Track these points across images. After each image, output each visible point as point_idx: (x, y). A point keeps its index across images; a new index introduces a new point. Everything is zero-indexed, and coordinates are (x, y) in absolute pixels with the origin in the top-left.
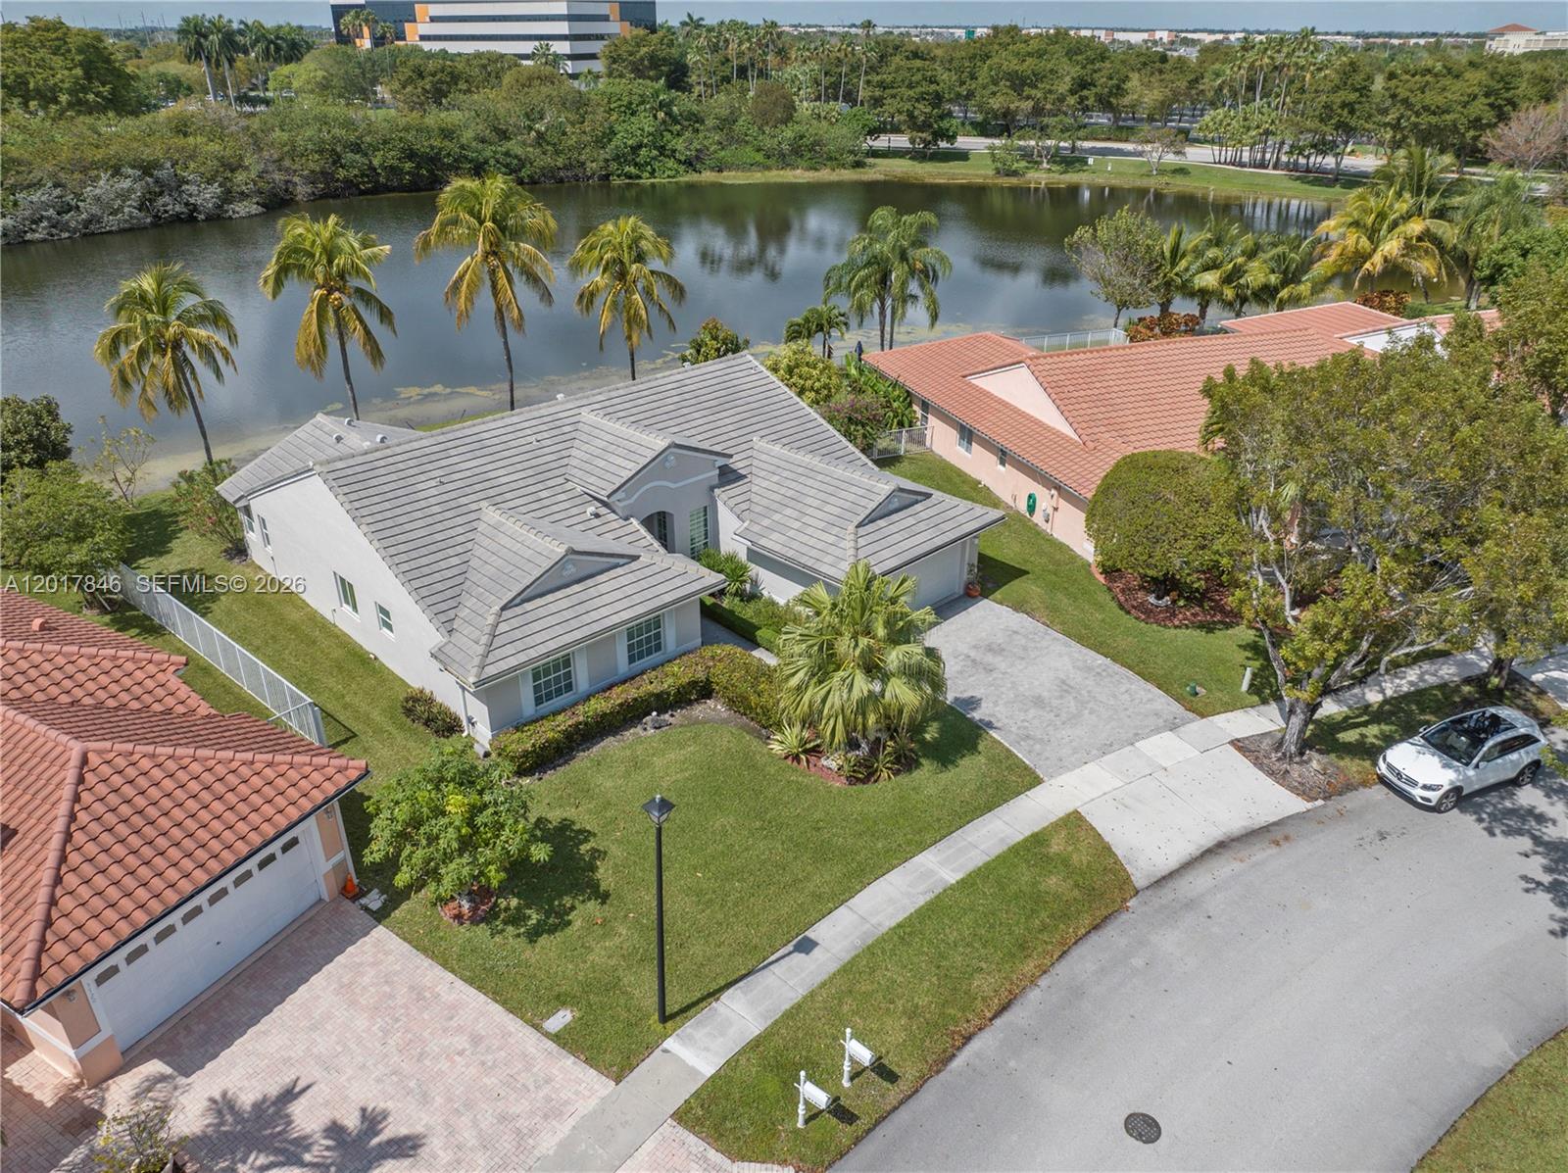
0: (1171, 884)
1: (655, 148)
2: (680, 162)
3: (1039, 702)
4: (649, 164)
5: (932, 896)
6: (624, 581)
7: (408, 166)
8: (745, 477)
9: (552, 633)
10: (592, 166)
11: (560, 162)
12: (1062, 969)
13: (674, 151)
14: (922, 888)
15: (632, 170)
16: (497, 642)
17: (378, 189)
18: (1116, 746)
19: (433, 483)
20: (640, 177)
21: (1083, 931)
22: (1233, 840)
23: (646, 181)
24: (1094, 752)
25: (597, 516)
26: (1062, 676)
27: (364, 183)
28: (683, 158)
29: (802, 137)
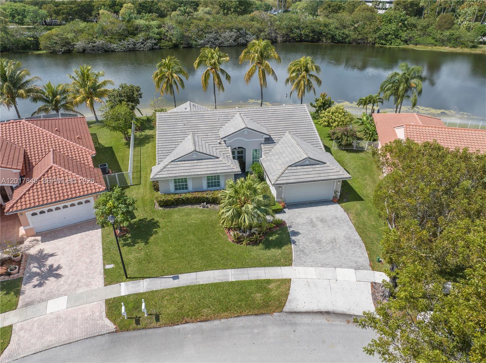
0: (295, 315)
1: (394, 35)
2: (402, 41)
3: (319, 242)
4: (391, 40)
5: (221, 281)
6: (210, 163)
7: (311, 35)
8: (275, 143)
9: (180, 171)
10: (370, 39)
11: (360, 37)
12: (232, 320)
13: (401, 37)
14: (220, 278)
15: (384, 42)
16: (164, 170)
17: (301, 41)
18: (329, 266)
19: (182, 124)
20: (386, 45)
21: (251, 313)
22: (334, 313)
23: (387, 46)
24: (320, 265)
25: (220, 143)
26: (336, 237)
27: (297, 39)
28: (403, 39)
29: (453, 35)
